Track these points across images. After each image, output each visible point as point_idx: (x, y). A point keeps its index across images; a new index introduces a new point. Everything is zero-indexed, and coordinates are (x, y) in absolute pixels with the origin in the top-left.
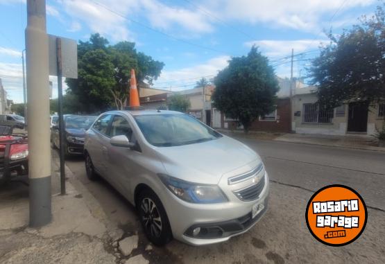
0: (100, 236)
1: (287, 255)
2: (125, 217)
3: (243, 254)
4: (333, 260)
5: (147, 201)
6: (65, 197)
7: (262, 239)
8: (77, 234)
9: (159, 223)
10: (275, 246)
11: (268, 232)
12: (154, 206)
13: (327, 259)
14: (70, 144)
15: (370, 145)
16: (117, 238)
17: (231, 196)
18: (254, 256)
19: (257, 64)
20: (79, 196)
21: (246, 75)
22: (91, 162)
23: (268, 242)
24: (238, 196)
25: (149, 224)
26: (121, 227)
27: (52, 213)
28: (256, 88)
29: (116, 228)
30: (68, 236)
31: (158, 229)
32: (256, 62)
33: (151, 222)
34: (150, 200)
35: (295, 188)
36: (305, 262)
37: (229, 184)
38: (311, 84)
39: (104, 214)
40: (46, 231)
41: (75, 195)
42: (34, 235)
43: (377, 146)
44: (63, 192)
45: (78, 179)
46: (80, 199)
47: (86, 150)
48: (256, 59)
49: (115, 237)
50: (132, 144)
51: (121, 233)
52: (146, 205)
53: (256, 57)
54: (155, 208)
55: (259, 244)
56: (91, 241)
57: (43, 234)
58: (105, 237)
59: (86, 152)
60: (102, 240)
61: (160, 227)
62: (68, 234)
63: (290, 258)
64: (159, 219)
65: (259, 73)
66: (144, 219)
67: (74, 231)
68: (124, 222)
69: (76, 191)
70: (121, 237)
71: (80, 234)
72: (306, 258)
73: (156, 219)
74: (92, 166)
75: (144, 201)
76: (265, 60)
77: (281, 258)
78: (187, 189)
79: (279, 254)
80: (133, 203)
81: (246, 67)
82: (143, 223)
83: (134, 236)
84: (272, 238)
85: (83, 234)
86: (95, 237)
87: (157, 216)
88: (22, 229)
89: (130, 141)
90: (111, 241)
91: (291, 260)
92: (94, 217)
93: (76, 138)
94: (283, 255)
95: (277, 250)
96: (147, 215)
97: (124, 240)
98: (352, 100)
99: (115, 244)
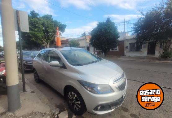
0: (48, 113)
1: (140, 114)
2: (58, 101)
3: (120, 116)
4: (160, 115)
5: (71, 94)
6: (25, 93)
7: (126, 107)
8: (35, 113)
9: (79, 104)
10: (133, 110)
11: (128, 103)
12: (76, 96)
13: (157, 114)
14: (25, 65)
15: (157, 60)
16: (57, 113)
17: (115, 89)
18: (125, 116)
19: (110, 25)
20: (33, 92)
21: (105, 30)
22: (37, 74)
23: (129, 109)
24: (117, 89)
25: (73, 105)
26: (57, 106)
27: (20, 102)
28: (110, 36)
29: (55, 107)
30: (31, 115)
31: (78, 107)
32: (109, 25)
33: (74, 104)
34: (73, 93)
35: (134, 81)
36: (148, 117)
37: (113, 83)
38: (133, 34)
39: (47, 100)
40: (18, 113)
41: (31, 92)
42: (11, 116)
43: (160, 60)
44: (24, 90)
45: (31, 82)
46: (34, 93)
47: (34, 68)
48: (110, 23)
49: (56, 112)
50: (61, 65)
51: (58, 110)
52: (71, 96)
53: (109, 22)
54: (76, 97)
55: (125, 110)
56: (43, 116)
57: (16, 115)
58: (50, 113)
59: (34, 69)
60: (49, 115)
61: (80, 107)
62: (31, 113)
63: (141, 116)
64: (79, 103)
65: (111, 30)
66: (70, 102)
67: (33, 111)
68: (58, 104)
69: (31, 89)
70: (58, 112)
71: (37, 113)
72: (148, 115)
73: (77, 103)
74: (38, 76)
75: (69, 93)
76: (113, 24)
77: (137, 116)
78: (94, 87)
79: (135, 114)
80: (63, 94)
81: (105, 27)
82: (69, 104)
83: (65, 111)
84: (130, 106)
85: (38, 112)
86: (45, 113)
87: (78, 101)
88: (4, 113)
89: (60, 64)
90: (54, 115)
91: (142, 116)
92: (43, 102)
93: (27, 62)
94: (137, 115)
95: (134, 112)
96: (72, 100)
97: (60, 114)
98: (150, 41)
99: (56, 116)
